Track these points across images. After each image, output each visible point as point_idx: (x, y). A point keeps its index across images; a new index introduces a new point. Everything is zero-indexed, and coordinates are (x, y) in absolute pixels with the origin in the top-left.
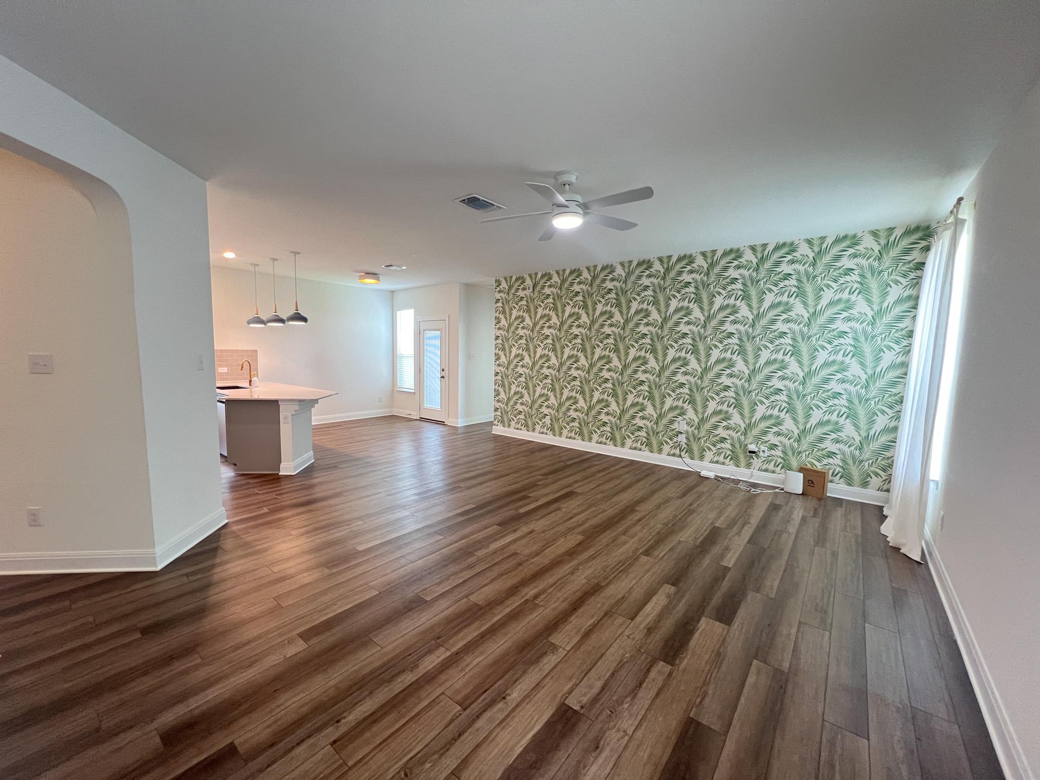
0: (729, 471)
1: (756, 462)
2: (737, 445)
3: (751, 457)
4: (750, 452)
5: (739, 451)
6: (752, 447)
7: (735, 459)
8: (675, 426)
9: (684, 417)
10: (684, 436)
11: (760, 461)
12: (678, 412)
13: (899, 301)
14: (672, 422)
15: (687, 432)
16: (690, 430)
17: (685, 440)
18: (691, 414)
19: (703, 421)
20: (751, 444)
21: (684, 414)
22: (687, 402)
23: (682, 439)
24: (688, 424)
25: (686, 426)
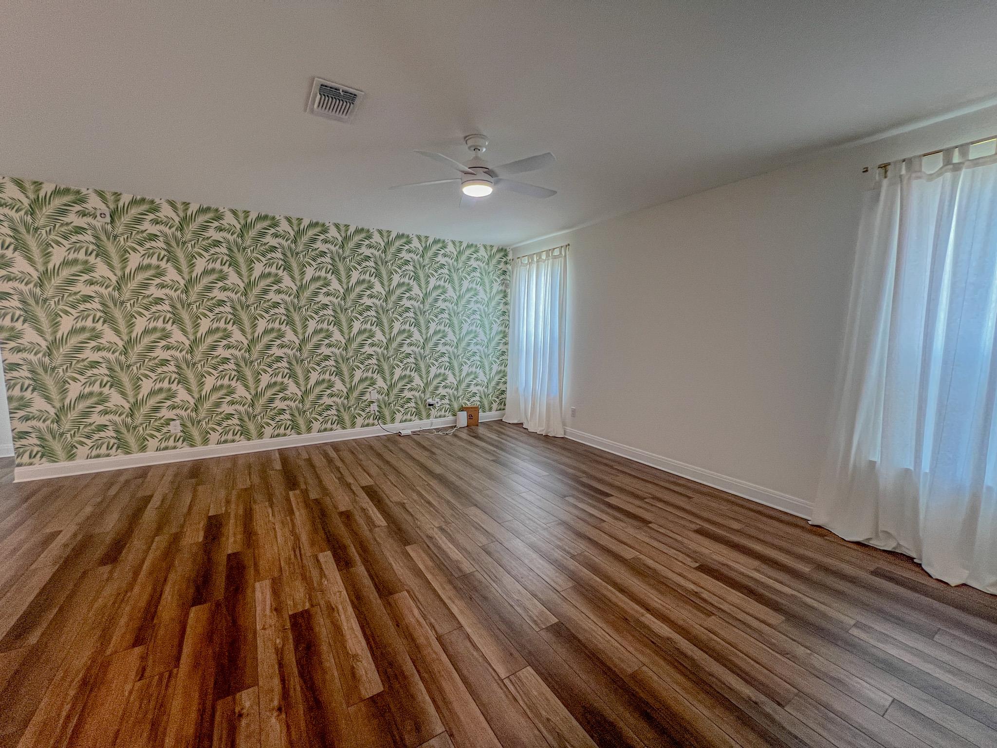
0: (417, 425)
1: (433, 412)
2: (419, 403)
3: (430, 409)
4: (430, 405)
5: (421, 407)
6: (430, 401)
7: (418, 414)
8: (367, 397)
9: (375, 386)
10: (376, 404)
11: (436, 410)
12: (368, 382)
13: (498, 292)
14: (363, 394)
15: (378, 401)
16: (380, 397)
17: (377, 409)
18: (380, 383)
19: (391, 386)
20: (429, 399)
21: (374, 384)
22: (376, 372)
23: (374, 407)
24: (379, 392)
25: (377, 394)
